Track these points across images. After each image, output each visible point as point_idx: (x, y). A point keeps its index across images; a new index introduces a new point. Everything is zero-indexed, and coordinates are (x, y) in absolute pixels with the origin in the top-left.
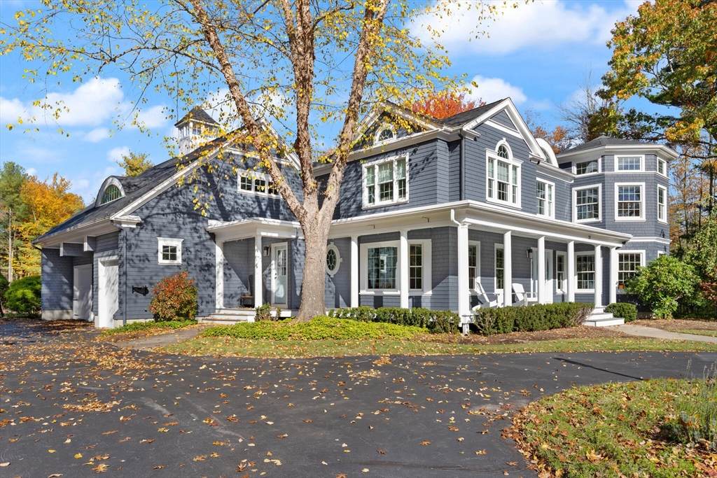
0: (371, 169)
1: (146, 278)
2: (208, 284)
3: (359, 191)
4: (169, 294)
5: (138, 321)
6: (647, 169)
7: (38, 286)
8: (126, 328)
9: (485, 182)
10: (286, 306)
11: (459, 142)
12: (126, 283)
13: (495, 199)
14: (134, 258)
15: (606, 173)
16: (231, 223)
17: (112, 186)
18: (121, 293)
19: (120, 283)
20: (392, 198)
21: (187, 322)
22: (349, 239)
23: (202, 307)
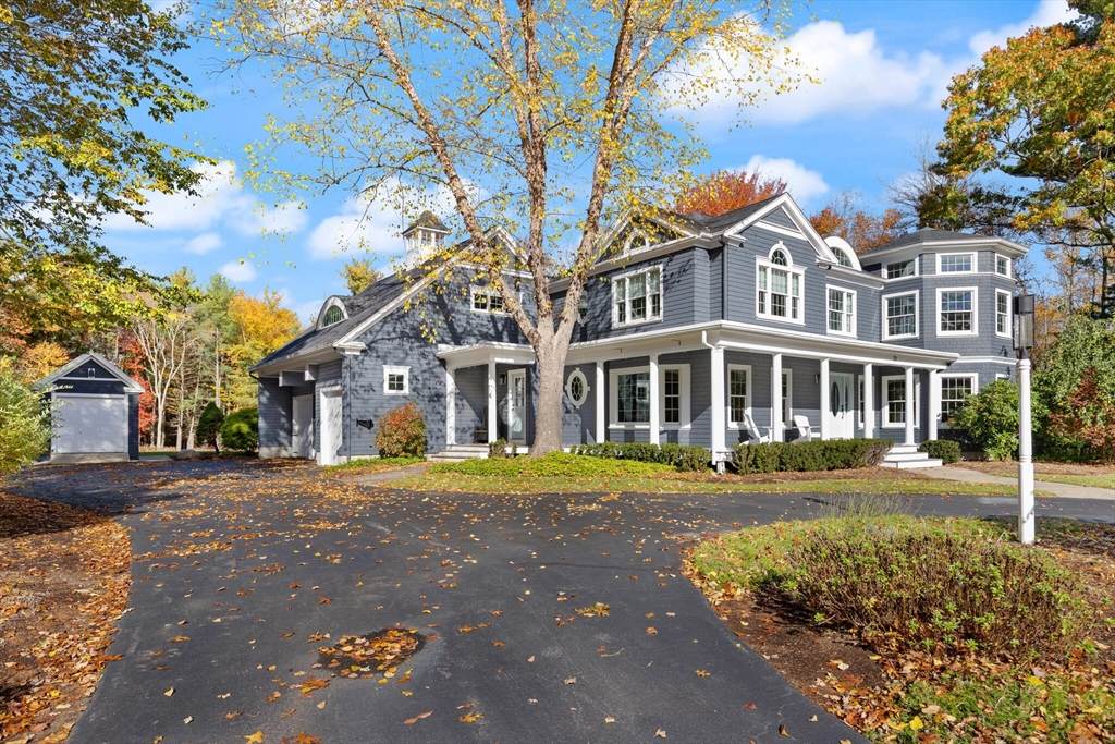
0: (621, 282)
1: (371, 410)
2: (439, 417)
3: (608, 307)
4: (395, 428)
5: (363, 457)
6: (980, 270)
7: (255, 420)
8: (350, 464)
9: (755, 295)
10: (524, 441)
11: (720, 250)
12: (349, 416)
13: (768, 315)
14: (358, 388)
15: (925, 276)
16: (462, 348)
17: (334, 308)
18: (345, 427)
19: (344, 416)
20: (644, 317)
21: (415, 459)
22: (594, 365)
23: (431, 443)
